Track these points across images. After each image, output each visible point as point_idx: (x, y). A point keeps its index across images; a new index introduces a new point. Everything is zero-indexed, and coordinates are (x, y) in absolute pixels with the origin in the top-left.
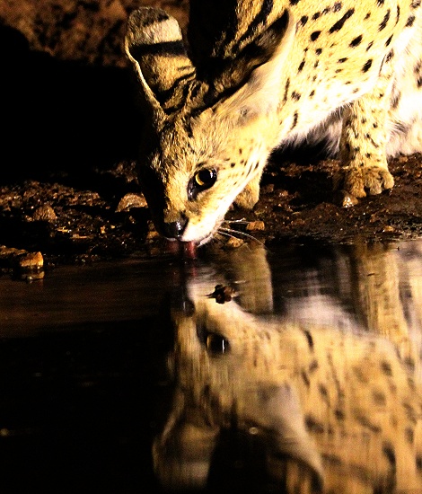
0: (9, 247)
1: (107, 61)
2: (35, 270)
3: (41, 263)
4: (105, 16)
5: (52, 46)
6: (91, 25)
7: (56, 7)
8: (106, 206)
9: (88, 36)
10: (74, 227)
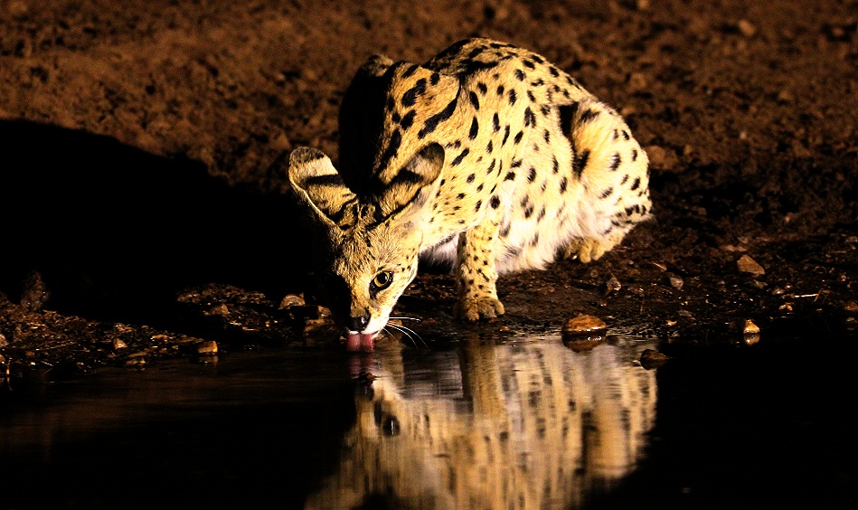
0: (189, 336)
1: (274, 184)
2: (211, 354)
3: (215, 350)
4: (273, 147)
5: (228, 171)
6: (261, 154)
7: (233, 139)
8: (270, 304)
9: (258, 163)
10: (243, 321)
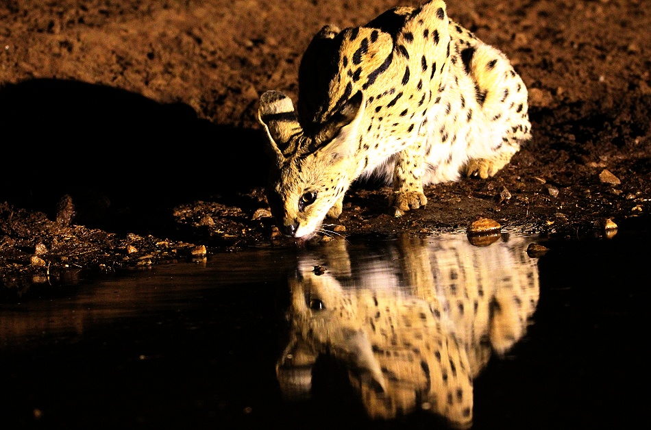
0: (184, 242)
1: (246, 125)
2: (201, 256)
3: (205, 252)
4: (244, 97)
5: (211, 116)
6: (236, 102)
7: (214, 91)
8: (245, 216)
9: (234, 109)
10: (225, 230)
